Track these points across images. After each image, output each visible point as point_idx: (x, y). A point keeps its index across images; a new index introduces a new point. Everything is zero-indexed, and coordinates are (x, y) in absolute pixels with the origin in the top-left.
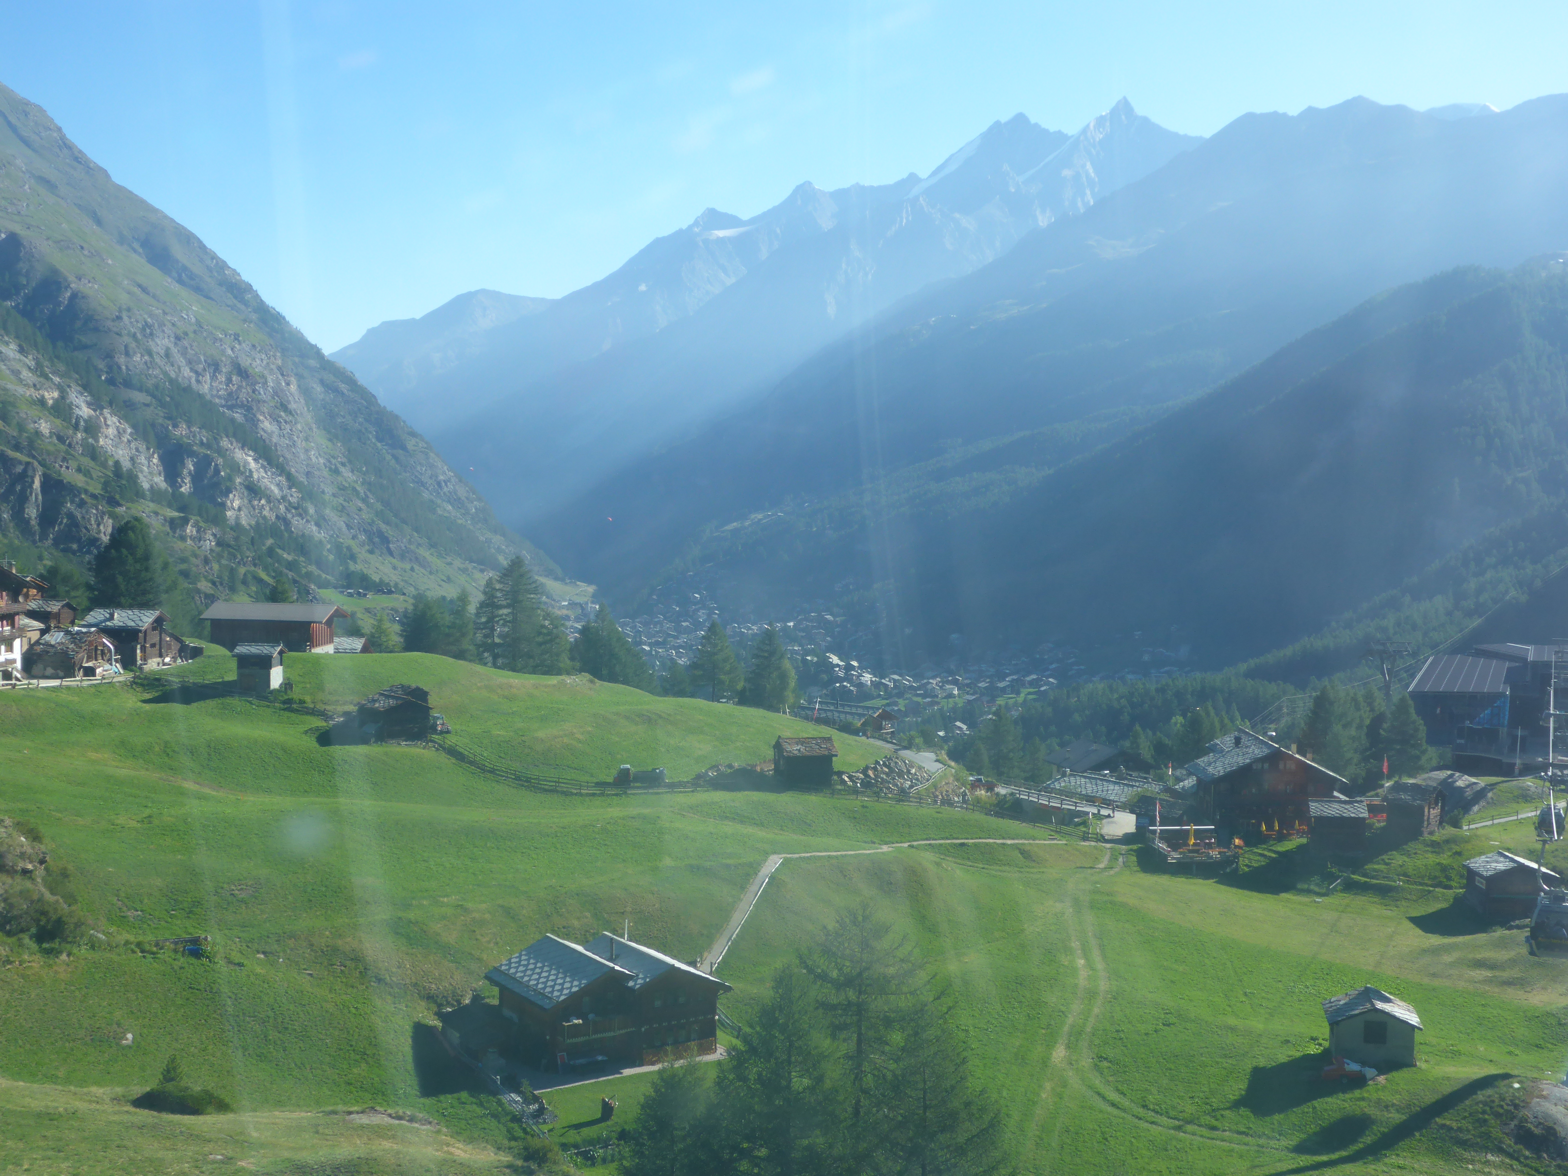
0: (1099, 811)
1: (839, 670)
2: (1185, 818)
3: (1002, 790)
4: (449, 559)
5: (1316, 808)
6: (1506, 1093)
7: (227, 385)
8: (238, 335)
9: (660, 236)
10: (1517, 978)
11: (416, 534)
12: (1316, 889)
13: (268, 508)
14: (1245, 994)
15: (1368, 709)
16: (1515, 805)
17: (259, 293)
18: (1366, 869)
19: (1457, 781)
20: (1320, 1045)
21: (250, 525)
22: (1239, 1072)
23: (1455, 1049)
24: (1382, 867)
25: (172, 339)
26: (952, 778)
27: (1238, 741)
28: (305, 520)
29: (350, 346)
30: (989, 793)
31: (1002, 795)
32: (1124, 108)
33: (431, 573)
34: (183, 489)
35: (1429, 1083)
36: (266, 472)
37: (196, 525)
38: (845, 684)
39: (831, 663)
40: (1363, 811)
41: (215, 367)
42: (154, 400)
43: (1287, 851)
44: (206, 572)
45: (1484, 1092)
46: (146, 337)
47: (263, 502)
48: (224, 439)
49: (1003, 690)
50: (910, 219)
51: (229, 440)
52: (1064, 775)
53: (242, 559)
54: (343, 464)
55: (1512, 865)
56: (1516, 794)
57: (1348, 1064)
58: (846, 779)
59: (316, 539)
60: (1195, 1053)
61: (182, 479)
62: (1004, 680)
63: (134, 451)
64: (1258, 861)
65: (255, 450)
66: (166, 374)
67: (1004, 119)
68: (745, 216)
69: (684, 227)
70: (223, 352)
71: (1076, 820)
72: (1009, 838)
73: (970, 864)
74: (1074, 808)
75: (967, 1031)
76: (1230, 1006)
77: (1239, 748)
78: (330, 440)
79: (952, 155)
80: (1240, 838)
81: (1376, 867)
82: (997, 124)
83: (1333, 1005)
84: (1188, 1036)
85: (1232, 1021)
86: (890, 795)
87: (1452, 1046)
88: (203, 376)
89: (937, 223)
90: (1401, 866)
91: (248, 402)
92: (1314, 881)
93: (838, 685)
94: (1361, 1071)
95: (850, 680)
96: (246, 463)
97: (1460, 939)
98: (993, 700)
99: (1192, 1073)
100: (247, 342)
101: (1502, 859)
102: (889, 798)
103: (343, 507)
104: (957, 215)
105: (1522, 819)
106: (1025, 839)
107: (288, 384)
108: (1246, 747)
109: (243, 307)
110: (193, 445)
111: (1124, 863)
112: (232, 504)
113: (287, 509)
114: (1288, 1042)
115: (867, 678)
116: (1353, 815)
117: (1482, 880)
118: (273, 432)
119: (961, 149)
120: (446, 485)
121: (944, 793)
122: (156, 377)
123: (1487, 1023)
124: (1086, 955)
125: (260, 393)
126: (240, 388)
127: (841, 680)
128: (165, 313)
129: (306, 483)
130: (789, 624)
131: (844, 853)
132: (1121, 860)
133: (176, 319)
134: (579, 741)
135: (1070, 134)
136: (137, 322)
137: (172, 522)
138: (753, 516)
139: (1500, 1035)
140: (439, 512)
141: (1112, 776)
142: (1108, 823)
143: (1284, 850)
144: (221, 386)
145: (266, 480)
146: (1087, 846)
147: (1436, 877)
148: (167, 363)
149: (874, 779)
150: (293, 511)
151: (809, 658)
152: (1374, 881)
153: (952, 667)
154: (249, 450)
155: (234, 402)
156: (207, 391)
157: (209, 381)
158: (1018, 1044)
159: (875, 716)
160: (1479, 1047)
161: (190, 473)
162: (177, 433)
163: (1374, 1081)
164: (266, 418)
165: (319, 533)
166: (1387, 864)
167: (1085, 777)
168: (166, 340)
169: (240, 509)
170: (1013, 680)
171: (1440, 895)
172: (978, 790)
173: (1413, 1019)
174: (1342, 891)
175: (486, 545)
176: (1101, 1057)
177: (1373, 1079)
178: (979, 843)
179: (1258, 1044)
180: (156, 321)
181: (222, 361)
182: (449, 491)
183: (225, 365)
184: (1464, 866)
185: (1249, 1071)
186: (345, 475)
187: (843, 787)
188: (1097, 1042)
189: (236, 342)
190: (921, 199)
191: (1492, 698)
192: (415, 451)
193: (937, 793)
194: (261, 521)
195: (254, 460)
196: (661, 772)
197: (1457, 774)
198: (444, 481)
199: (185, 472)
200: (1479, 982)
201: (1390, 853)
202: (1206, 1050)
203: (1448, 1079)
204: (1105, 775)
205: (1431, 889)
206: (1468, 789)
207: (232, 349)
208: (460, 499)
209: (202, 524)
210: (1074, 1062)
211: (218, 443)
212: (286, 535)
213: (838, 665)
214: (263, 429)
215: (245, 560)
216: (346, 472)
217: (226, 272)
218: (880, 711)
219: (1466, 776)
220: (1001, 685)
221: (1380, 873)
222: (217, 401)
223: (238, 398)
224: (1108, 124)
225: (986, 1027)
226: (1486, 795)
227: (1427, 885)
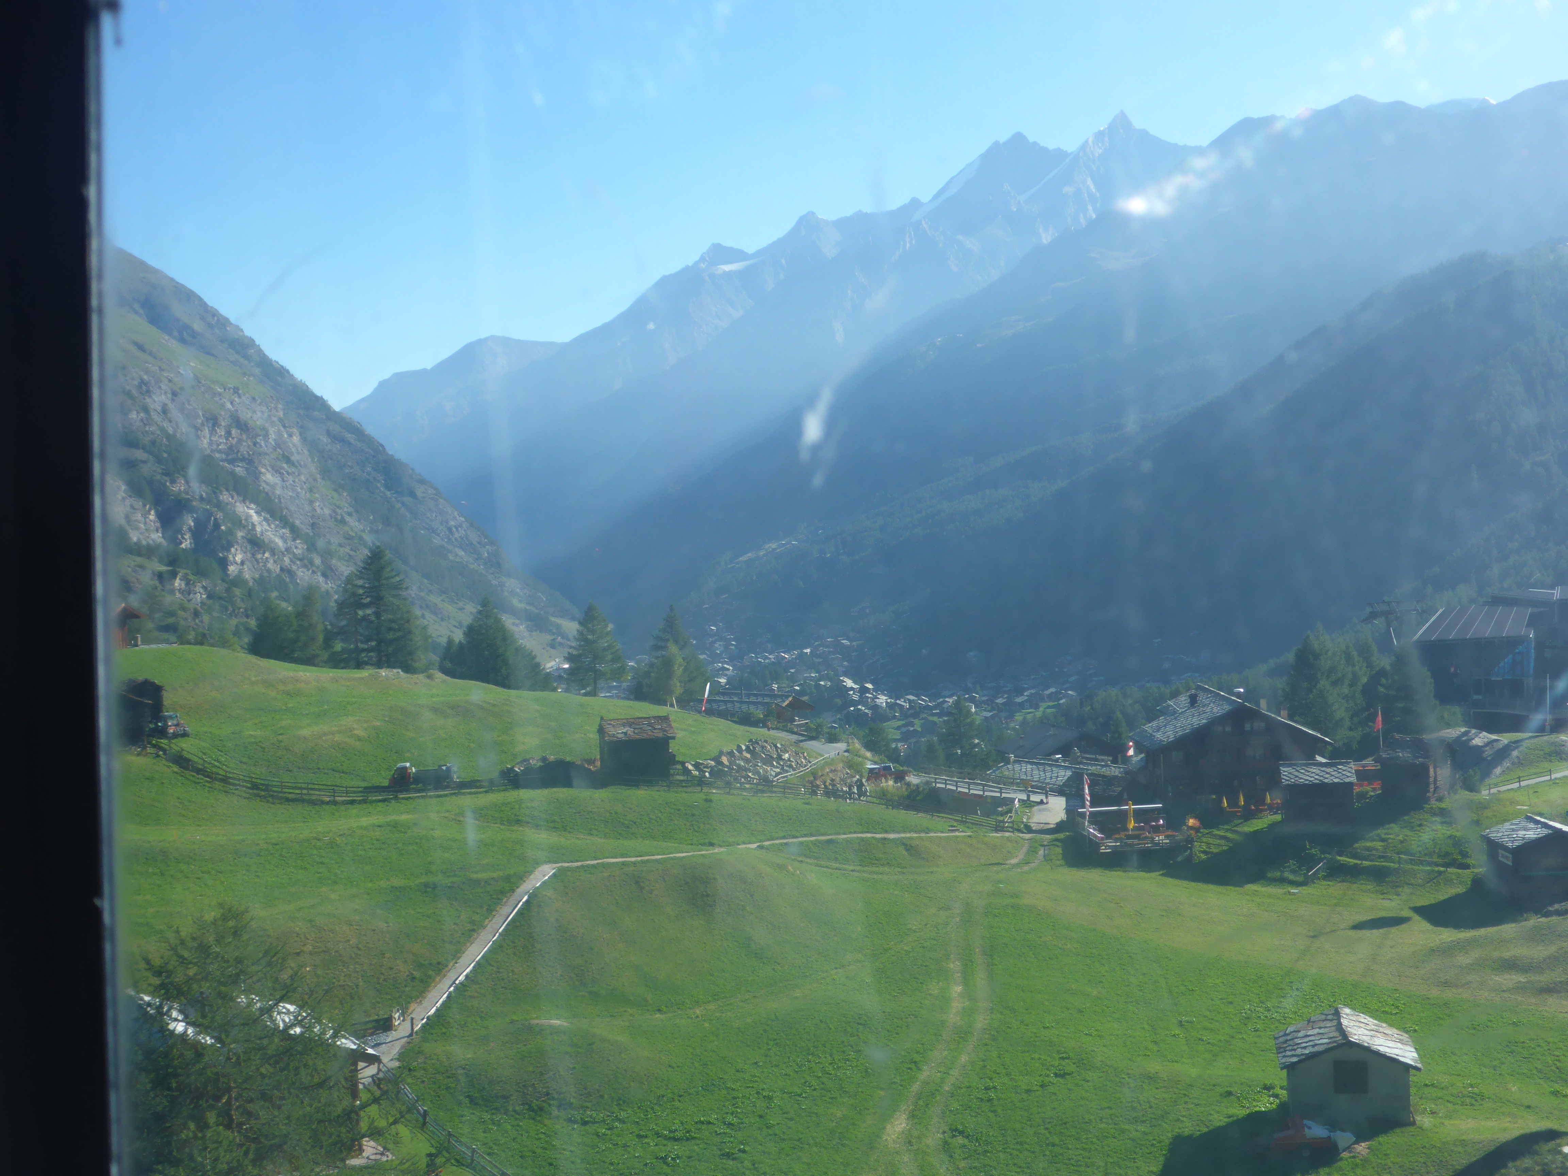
0: (1028, 796)
1: (854, 694)
2: (1125, 796)
3: (913, 779)
4: (461, 604)
5: (1289, 774)
6: (1553, 1162)
7: (227, 439)
8: (238, 389)
9: (667, 273)
10: (1560, 982)
11: (426, 581)
12: (1291, 877)
13: (272, 561)
14: (1181, 1024)
15: (1365, 665)
16: (1547, 765)
17: (263, 348)
18: (1356, 848)
19: (1473, 739)
20: (1276, 1096)
21: (254, 579)
22: (1153, 1145)
23: (1476, 1090)
24: (1378, 845)
25: (169, 396)
26: (841, 765)
27: (1193, 700)
28: (310, 571)
29: (363, 400)
30: (899, 784)
31: (914, 785)
32: (1121, 123)
33: (442, 619)
34: (183, 546)
35: (1434, 1151)
36: (269, 525)
37: (185, 578)
38: (860, 707)
39: (845, 686)
40: (1349, 774)
41: (213, 421)
42: (151, 457)
43: (1255, 832)
44: (196, 624)
45: (1518, 1163)
46: (143, 394)
47: (267, 555)
48: (225, 493)
49: (1022, 705)
50: (914, 242)
51: (230, 494)
52: (1007, 762)
53: (234, 610)
54: (350, 514)
55: (1545, 831)
56: (1547, 750)
57: (1309, 1128)
58: (690, 767)
59: (323, 590)
60: (1092, 1117)
61: (182, 535)
62: (1022, 695)
63: (128, 509)
64: (1219, 845)
65: (257, 503)
66: (163, 430)
67: (1002, 140)
68: (750, 250)
69: (690, 263)
70: (223, 406)
71: (1000, 809)
72: (894, 832)
73: (837, 865)
74: (998, 795)
75: (770, 1098)
76: (1156, 1043)
77: (1195, 707)
78: (335, 490)
79: (953, 178)
80: (1195, 818)
81: (1369, 844)
82: (996, 144)
83: (1289, 1038)
84: (1087, 1091)
85: (1154, 1066)
86: (747, 786)
87: (1472, 1086)
88: (201, 431)
89: (940, 245)
90: (1402, 842)
91: (249, 455)
92: (1289, 867)
93: (852, 709)
94: (1329, 1137)
95: (865, 704)
96: (248, 517)
97: (1482, 932)
98: (1011, 716)
99: (1084, 1149)
100: (247, 395)
101: (1532, 825)
102: (745, 789)
103: (350, 556)
104: (960, 237)
105: (1556, 779)
106: (916, 832)
107: (290, 435)
108: (1203, 706)
109: (246, 362)
110: (192, 501)
111: (1044, 856)
112: (234, 558)
113: (291, 561)
114: (1229, 1094)
115: (882, 700)
116: (1336, 780)
117: (1507, 854)
118: (276, 484)
119: (961, 171)
120: (457, 529)
121: (828, 782)
122: (153, 433)
123: (1521, 1050)
124: (966, 980)
125: (261, 446)
126: (240, 441)
127: (855, 703)
128: (161, 370)
129: (311, 534)
130: (805, 651)
131: (646, 858)
132: (1041, 852)
133: (172, 375)
134: (359, 739)
135: (1069, 151)
136: (133, 379)
137: (160, 576)
138: (767, 546)
139: (1539, 1067)
140: (451, 557)
141: (1064, 761)
142: (1040, 810)
143: (1252, 830)
144: (221, 441)
145: (269, 533)
146: (997, 837)
147: (1447, 854)
148: (164, 420)
149: (727, 766)
150: (298, 562)
151: (822, 683)
152: (1366, 863)
153: (970, 685)
154: (250, 503)
155: (235, 456)
156: (206, 446)
157: (208, 436)
158: (839, 1114)
159: (784, 705)
160: (1510, 1086)
161: (190, 529)
162: (175, 489)
163: (1350, 1152)
164: (268, 470)
165: (327, 583)
166: (1383, 840)
167: (1032, 763)
168: (163, 396)
169: (242, 563)
170: (1031, 694)
171: (1454, 877)
172: (883, 780)
173: (1407, 1054)
174: (1325, 878)
175: (499, 588)
176: (956, 1130)
177: (1348, 1148)
178: (852, 839)
179: (1187, 1099)
180: (153, 377)
181: (220, 415)
182: (460, 537)
183: (224, 419)
184: (1482, 836)
185: (1167, 1142)
186: (352, 524)
187: (685, 778)
188: (955, 1106)
189: (236, 395)
190: (923, 222)
191: (1512, 643)
192: (424, 498)
193: (818, 782)
194: (265, 574)
195: (256, 513)
196: (448, 769)
197: (1473, 731)
198: (455, 527)
199: (185, 528)
200: (1509, 990)
201: (1387, 826)
202: (1109, 1112)
203: (1463, 1143)
204: (1057, 760)
205: (1442, 869)
206: (1487, 748)
207: (232, 403)
208: (472, 544)
209: (191, 577)
210: (914, 1141)
211: (217, 498)
212: (292, 587)
213: (852, 689)
214: (265, 481)
215: (236, 611)
216: (352, 522)
217: (228, 328)
218: (790, 699)
219: (1485, 733)
220: (1019, 700)
221: (1374, 852)
222: (217, 455)
223: (238, 451)
224: (1107, 139)
225: (799, 1091)
226: (1510, 754)
227: (1437, 865)
